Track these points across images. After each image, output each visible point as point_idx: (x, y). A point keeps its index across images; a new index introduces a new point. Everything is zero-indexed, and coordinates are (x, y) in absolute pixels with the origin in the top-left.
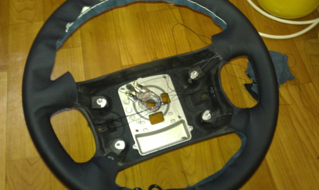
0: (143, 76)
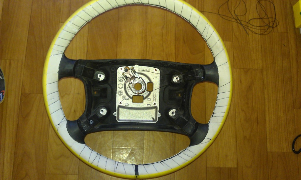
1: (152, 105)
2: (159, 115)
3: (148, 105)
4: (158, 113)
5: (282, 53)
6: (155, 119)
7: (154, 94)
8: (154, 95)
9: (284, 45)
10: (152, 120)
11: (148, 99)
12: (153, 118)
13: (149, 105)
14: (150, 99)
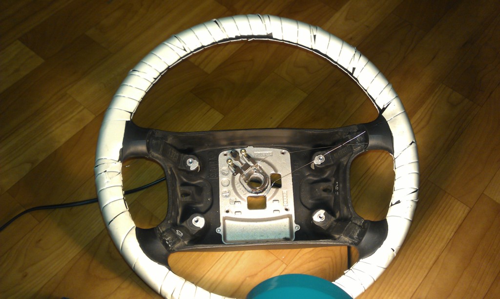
2: (297, 228)
7: (283, 192)
8: (285, 195)
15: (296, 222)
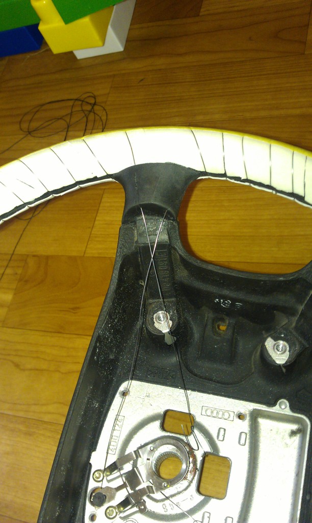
0: (93, 446)
1: (245, 426)
2: (283, 407)
3: (242, 441)
4: (276, 409)
5: (160, 84)
6: (295, 427)
7: (204, 413)
8: (209, 413)
9: (142, 80)
10: (297, 439)
11: (221, 438)
12: (293, 433)
13: (243, 436)
14: (222, 431)
15: (272, 404)
